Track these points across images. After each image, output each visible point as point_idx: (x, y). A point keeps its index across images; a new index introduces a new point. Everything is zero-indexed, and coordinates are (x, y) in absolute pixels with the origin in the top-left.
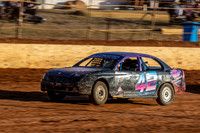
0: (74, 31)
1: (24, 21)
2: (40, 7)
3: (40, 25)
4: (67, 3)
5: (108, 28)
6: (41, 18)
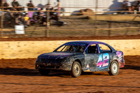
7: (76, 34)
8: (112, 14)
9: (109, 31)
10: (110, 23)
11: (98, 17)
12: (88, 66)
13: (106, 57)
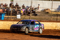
0: (47, 18)
1: (32, 15)
2: (37, 11)
3: (37, 16)
4: (45, 10)
5: (57, 17)
6: (37, 14)
7: (42, 19)
8: (58, 11)
9: (57, 19)
10: (57, 15)
11: (52, 12)
12: (31, 30)
13: (38, 26)
